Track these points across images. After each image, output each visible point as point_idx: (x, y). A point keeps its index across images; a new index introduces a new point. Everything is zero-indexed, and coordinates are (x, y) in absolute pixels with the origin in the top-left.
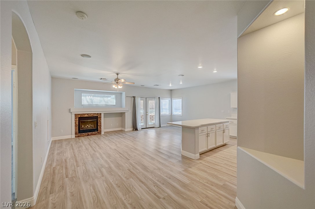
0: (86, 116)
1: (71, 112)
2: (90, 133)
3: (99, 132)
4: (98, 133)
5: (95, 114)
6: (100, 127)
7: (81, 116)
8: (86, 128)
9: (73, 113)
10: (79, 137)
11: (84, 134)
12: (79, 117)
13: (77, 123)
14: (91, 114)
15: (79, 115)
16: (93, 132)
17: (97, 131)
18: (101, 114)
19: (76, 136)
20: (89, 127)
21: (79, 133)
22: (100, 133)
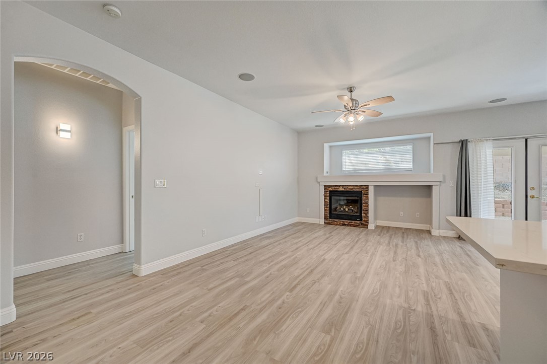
0: (341, 189)
1: (318, 181)
2: (346, 222)
3: (364, 223)
4: (362, 224)
5: (357, 186)
6: (367, 214)
7: (333, 189)
8: (342, 211)
9: (321, 183)
10: (329, 224)
11: (337, 220)
12: (330, 191)
13: (327, 200)
14: (349, 187)
15: (330, 186)
16: (353, 222)
17: (361, 220)
18: (367, 187)
19: (326, 221)
20: (347, 210)
21: (330, 218)
22: (365, 225)
